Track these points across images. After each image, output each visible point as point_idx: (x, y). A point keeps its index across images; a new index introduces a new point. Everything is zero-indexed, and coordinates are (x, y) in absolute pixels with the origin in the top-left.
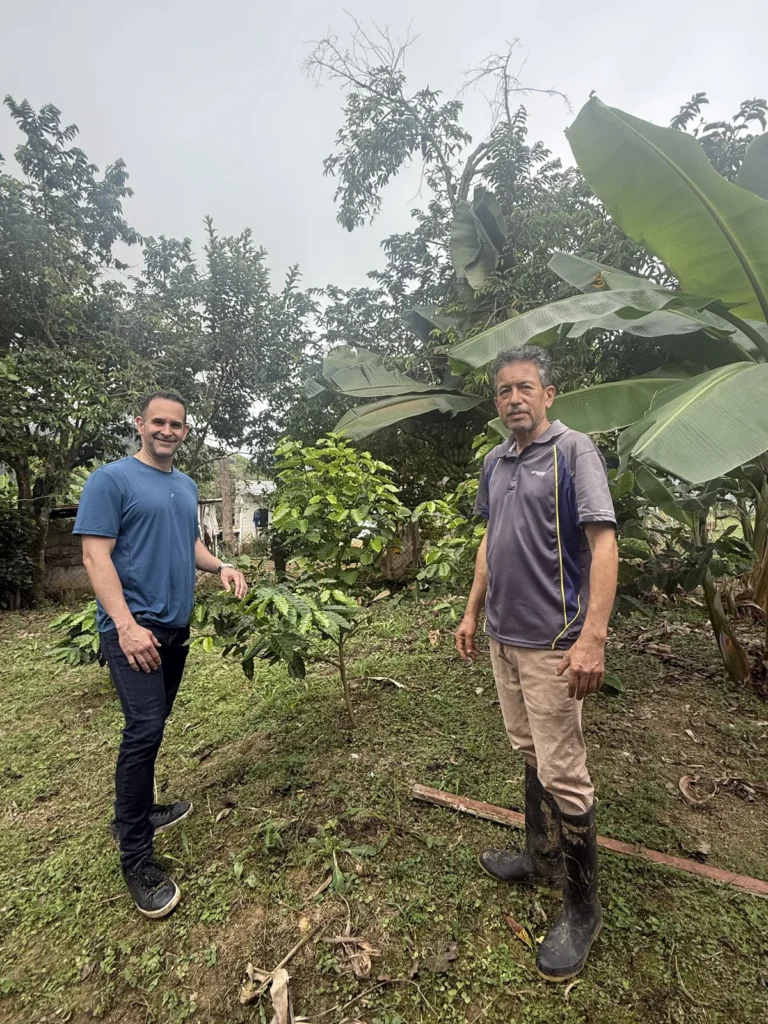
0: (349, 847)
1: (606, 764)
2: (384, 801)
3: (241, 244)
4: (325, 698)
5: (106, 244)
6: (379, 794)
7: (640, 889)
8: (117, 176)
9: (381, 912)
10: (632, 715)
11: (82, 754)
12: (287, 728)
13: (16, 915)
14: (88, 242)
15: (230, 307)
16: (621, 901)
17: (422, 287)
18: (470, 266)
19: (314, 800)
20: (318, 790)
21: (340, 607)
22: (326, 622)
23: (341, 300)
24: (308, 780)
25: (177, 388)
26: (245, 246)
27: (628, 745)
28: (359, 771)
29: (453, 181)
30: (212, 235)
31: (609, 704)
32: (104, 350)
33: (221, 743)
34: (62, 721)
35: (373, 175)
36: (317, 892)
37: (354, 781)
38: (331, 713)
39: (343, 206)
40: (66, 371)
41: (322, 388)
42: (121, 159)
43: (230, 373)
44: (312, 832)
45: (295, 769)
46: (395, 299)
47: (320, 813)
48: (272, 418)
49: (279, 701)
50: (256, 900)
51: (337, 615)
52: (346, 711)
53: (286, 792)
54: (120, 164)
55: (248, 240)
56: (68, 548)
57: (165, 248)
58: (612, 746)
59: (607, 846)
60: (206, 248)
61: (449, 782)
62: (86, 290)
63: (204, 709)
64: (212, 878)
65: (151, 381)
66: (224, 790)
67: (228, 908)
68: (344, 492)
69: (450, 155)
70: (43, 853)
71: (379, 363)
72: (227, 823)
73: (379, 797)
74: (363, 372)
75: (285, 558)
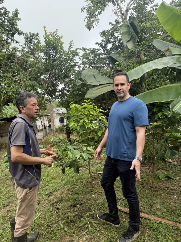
0: (93, 221)
1: (169, 200)
2: (102, 209)
3: (55, 34)
4: (84, 178)
5: (13, 35)
6: (101, 206)
7: (176, 234)
8: (16, 14)
9: (102, 238)
10: (178, 185)
11: (14, 194)
12: (73, 187)
13: (2, 237)
14: (7, 36)
15: (51, 54)
16: (170, 238)
17: (113, 46)
18: (128, 41)
19: (82, 208)
20: (83, 205)
21: (89, 152)
22: (84, 157)
23: (87, 52)
24: (80, 202)
25: (36, 81)
26: (56, 35)
27: (176, 194)
28: (95, 200)
29: (122, 12)
30: (45, 32)
31: (171, 181)
32: (13, 69)
33: (54, 191)
34: (7, 185)
35: (97, 11)
36: (84, 233)
37: (94, 203)
38: (86, 183)
39: (87, 23)
40: (2, 77)
41: (82, 82)
42: (17, 9)
43: (52, 76)
44: (82, 217)
45: (76, 199)
46: (104, 51)
47: (84, 212)
48: (65, 90)
49: (70, 179)
50: (68, 234)
51: (88, 154)
52: (91, 182)
53: (74, 206)
54: (17, 10)
55: (57, 33)
56: (2, 131)
57: (31, 36)
58: (171, 194)
59: (167, 222)
60: (44, 36)
61: (121, 204)
62: (7, 50)
63: (48, 182)
64: (55, 228)
65: (27, 79)
66: (56, 205)
67: (60, 236)
68: (90, 118)
69: (122, 3)
70: (7, 221)
71: (99, 73)
72: (58, 214)
73: (101, 208)
74: (94, 76)
75: (70, 134)
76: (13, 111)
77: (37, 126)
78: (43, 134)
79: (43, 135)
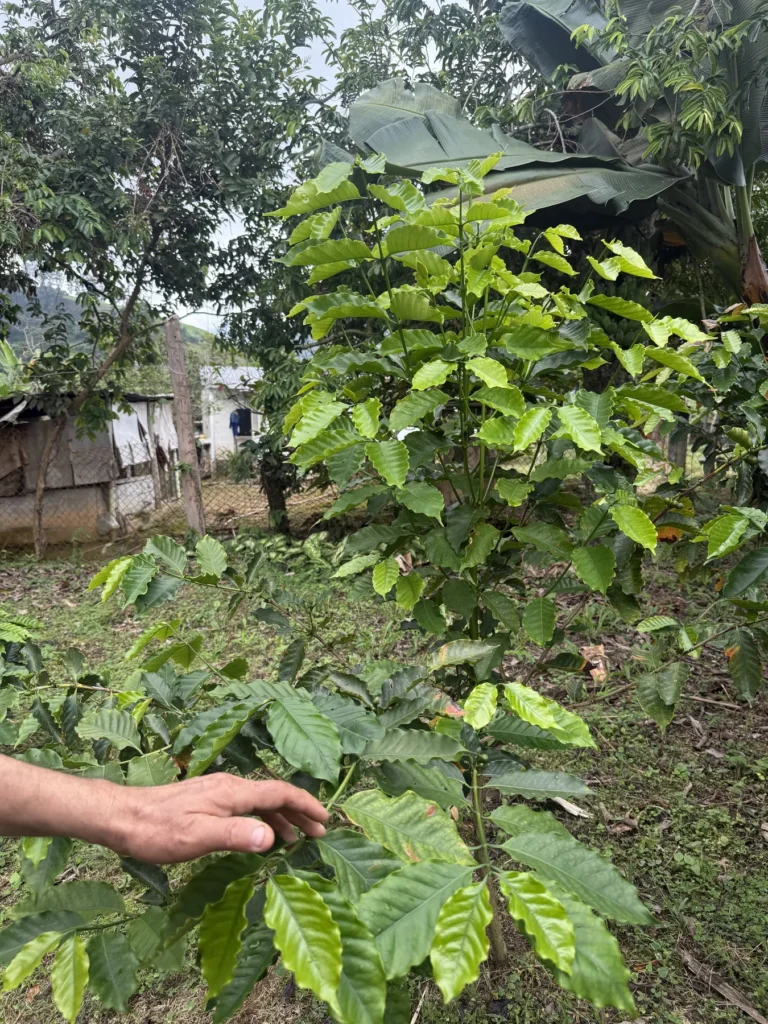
25: (84, 195)
74: (430, 128)
75: (284, 489)
76: (10, 378)
77: (116, 450)
78: (152, 485)
79: (153, 493)
